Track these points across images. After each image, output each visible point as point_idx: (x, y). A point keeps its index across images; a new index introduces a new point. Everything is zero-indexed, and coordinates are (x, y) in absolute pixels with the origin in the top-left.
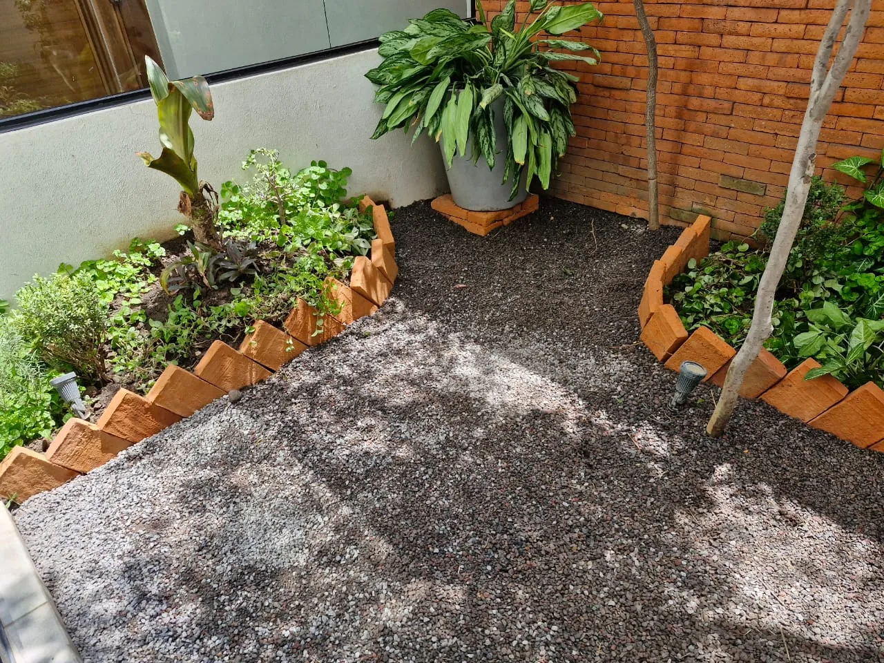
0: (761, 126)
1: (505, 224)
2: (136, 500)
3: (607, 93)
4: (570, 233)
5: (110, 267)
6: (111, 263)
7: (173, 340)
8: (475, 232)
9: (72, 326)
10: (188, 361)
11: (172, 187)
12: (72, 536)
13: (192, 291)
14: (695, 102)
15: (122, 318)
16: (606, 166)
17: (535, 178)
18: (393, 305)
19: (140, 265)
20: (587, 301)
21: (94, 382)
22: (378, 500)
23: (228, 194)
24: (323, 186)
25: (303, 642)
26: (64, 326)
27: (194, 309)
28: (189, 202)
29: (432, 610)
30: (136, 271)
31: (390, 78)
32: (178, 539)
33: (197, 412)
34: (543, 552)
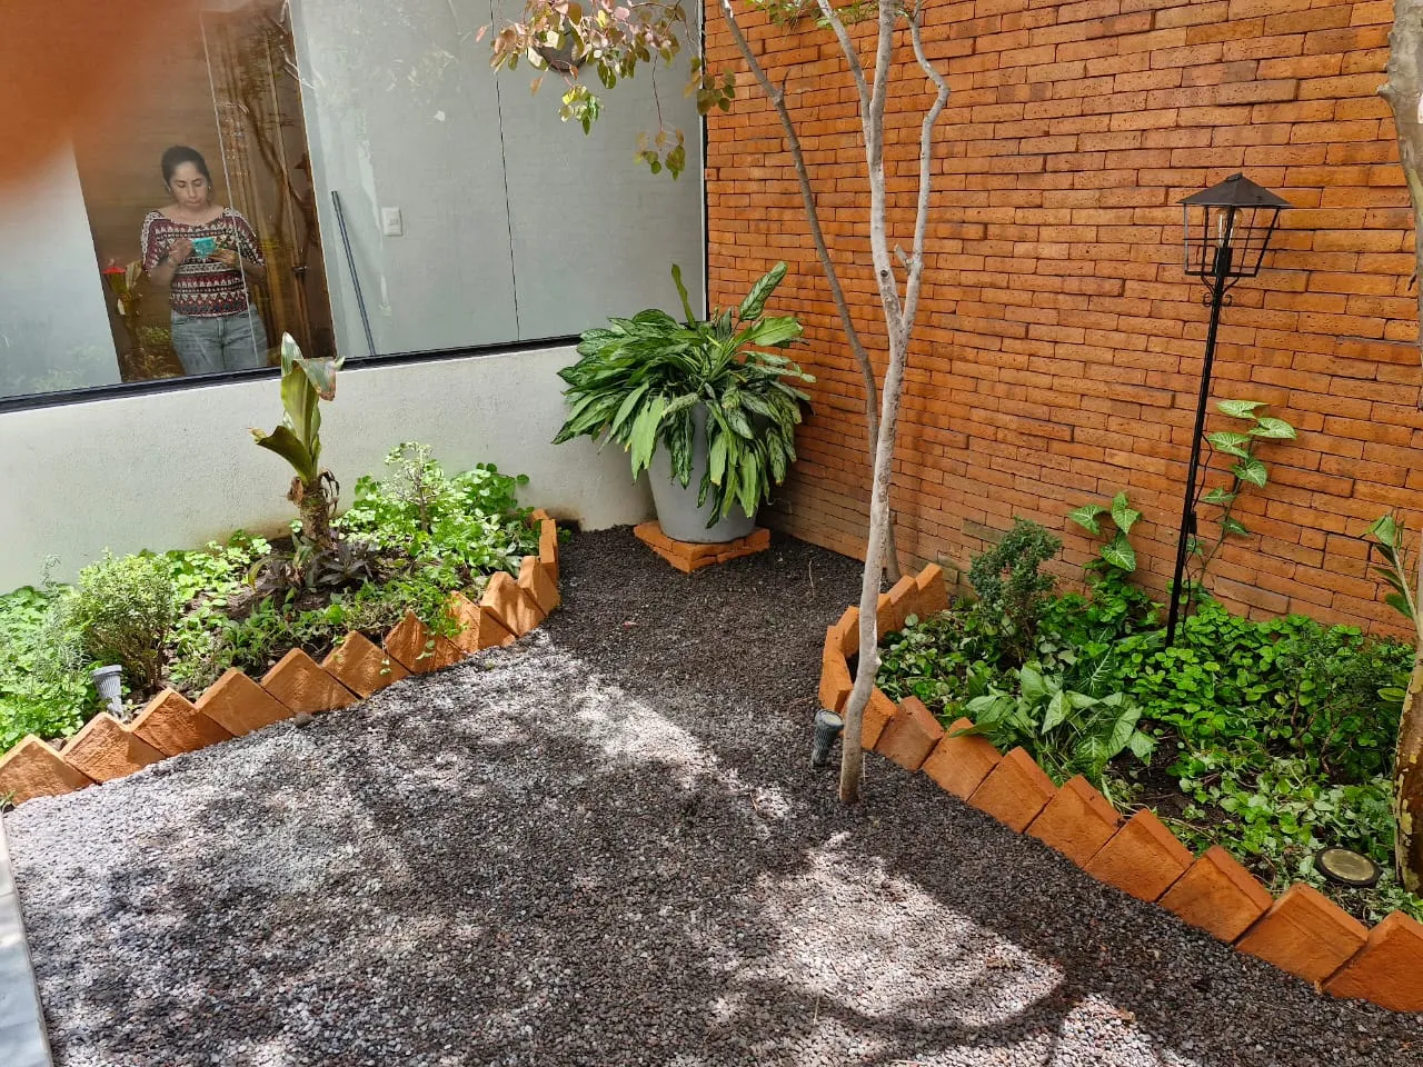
0: (997, 464)
1: (720, 560)
2: (149, 814)
3: (842, 416)
4: (796, 579)
5: (200, 559)
6: (203, 556)
7: (247, 644)
8: (681, 568)
9: (131, 612)
10: (256, 670)
11: (284, 472)
12: (63, 842)
13: (285, 592)
14: (929, 433)
15: (197, 620)
16: (848, 502)
17: (737, 500)
18: (535, 637)
19: (237, 562)
20: (777, 654)
21: (141, 686)
22: (426, 838)
23: (363, 490)
24: (485, 493)
25: (283, 965)
26: (123, 609)
27: (282, 613)
28: (301, 488)
29: (440, 946)
30: (231, 568)
31: (584, 379)
32: (183, 856)
33: (253, 732)
34: (592, 902)
